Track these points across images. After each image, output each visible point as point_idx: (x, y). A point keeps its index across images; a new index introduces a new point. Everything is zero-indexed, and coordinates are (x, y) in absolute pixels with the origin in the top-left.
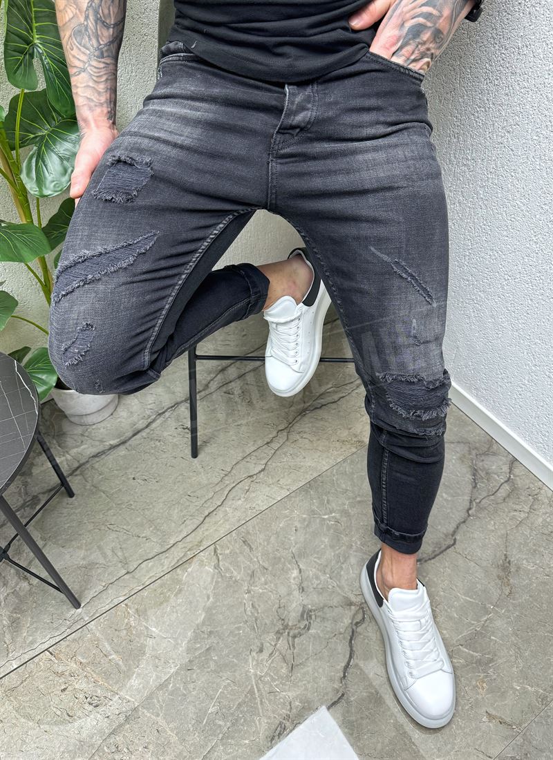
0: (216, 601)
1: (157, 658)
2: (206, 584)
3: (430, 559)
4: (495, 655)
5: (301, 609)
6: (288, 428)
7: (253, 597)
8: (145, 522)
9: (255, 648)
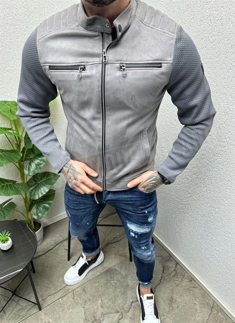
0: (72, 311)
5: (101, 313)
8: (50, 282)
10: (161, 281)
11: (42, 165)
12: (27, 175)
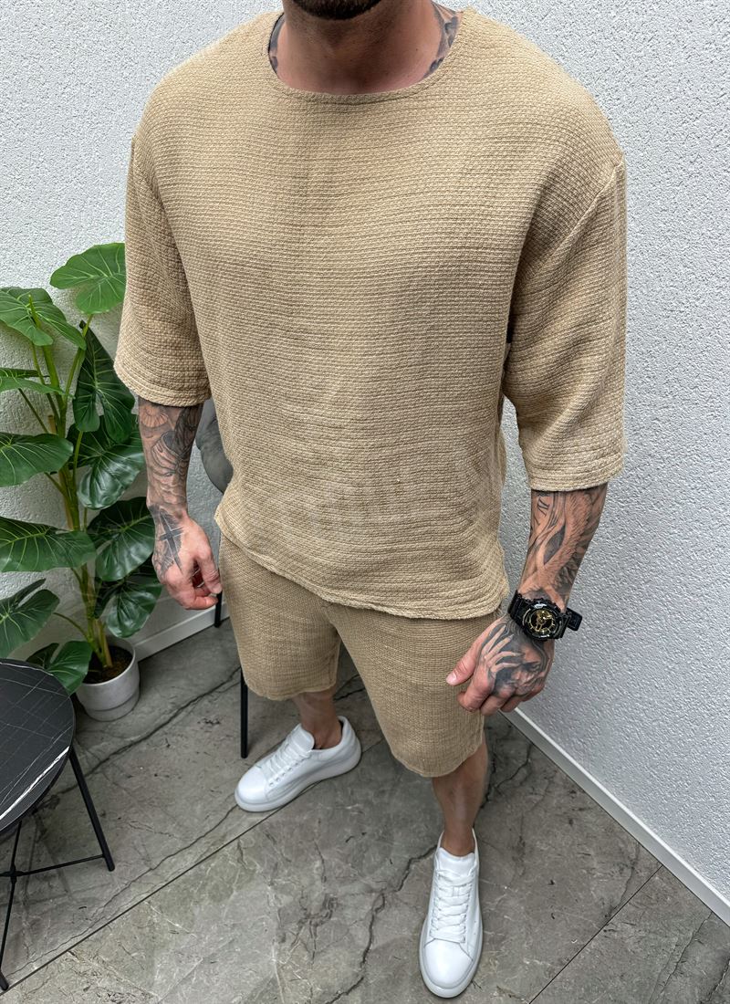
0: (239, 894)
1: (180, 953)
2: (229, 879)
5: (323, 898)
8: (167, 818)
11: (132, 479)
12: (86, 509)
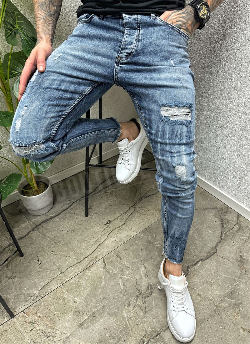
0: (105, 283)
1: (78, 312)
2: (100, 276)
3: (206, 259)
4: (242, 301)
5: (147, 285)
6: (134, 206)
7: (123, 281)
8: (69, 249)
9: (126, 304)
10: (222, 238)
